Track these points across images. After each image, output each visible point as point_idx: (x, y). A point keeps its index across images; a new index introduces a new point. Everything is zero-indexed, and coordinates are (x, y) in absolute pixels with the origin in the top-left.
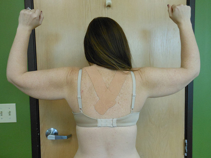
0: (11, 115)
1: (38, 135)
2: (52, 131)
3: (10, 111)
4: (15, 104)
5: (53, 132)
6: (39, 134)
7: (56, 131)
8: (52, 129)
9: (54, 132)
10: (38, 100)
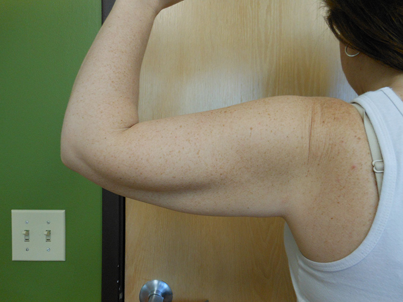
0: (52, 240)
1: (119, 298)
2: (156, 289)
3: (50, 231)
4: (63, 211)
5: (158, 291)
6: (121, 297)
7: (166, 286)
8: (156, 282)
9: (161, 291)
10: (124, 198)
